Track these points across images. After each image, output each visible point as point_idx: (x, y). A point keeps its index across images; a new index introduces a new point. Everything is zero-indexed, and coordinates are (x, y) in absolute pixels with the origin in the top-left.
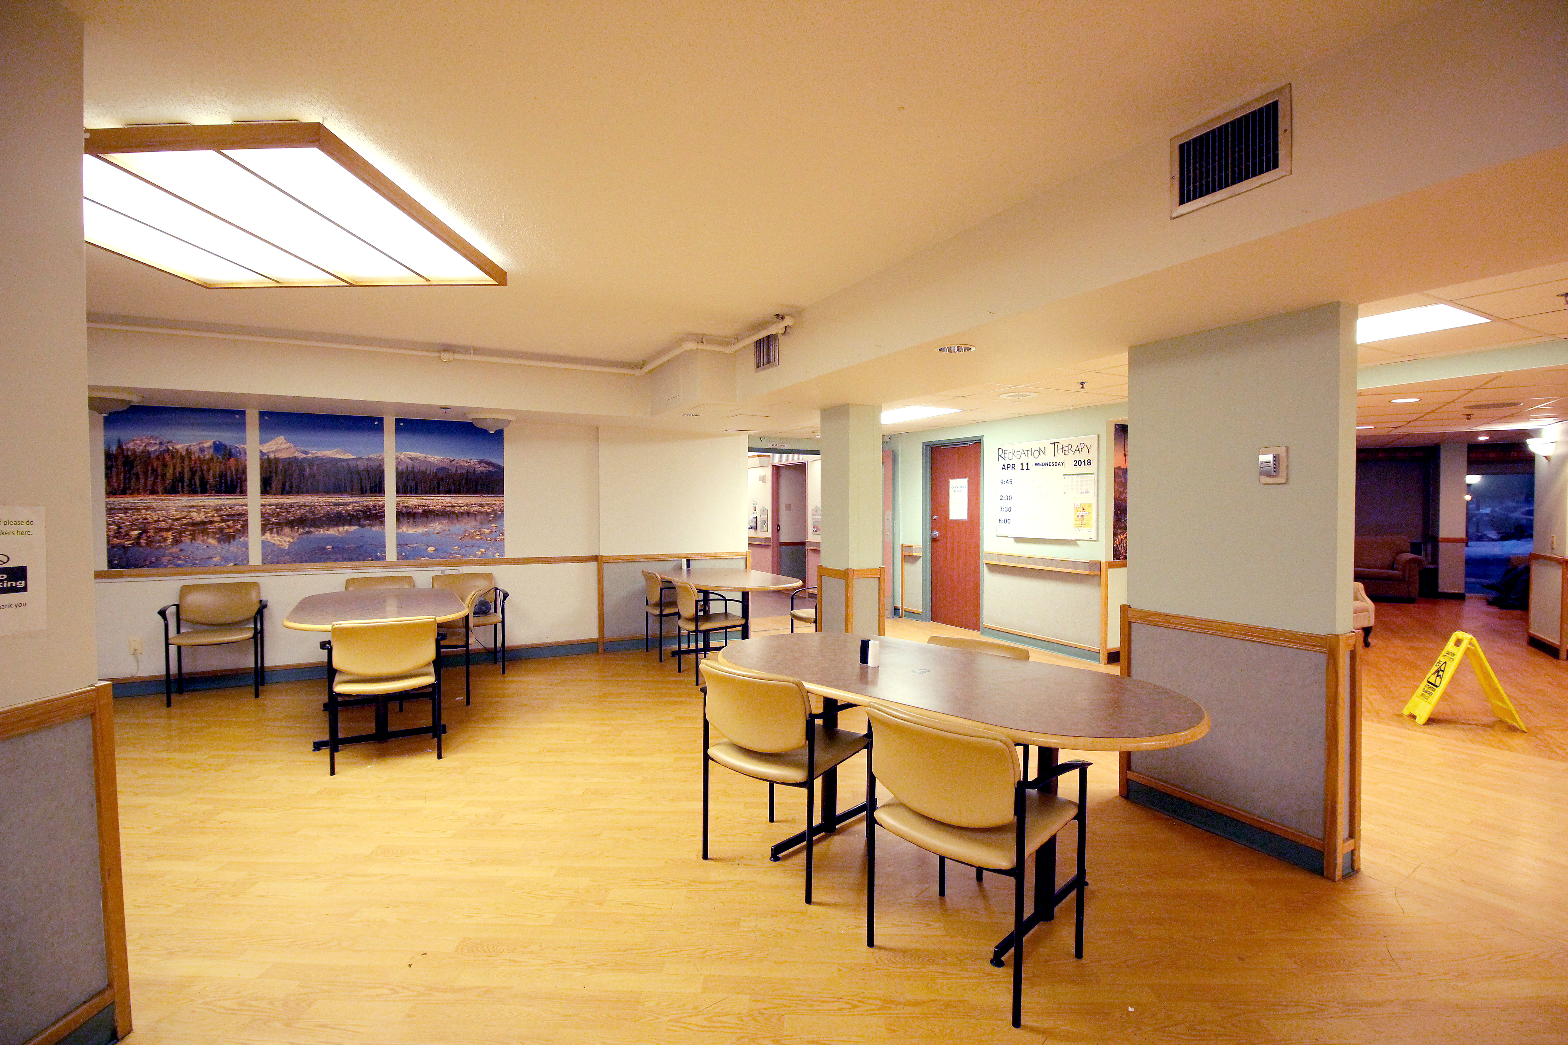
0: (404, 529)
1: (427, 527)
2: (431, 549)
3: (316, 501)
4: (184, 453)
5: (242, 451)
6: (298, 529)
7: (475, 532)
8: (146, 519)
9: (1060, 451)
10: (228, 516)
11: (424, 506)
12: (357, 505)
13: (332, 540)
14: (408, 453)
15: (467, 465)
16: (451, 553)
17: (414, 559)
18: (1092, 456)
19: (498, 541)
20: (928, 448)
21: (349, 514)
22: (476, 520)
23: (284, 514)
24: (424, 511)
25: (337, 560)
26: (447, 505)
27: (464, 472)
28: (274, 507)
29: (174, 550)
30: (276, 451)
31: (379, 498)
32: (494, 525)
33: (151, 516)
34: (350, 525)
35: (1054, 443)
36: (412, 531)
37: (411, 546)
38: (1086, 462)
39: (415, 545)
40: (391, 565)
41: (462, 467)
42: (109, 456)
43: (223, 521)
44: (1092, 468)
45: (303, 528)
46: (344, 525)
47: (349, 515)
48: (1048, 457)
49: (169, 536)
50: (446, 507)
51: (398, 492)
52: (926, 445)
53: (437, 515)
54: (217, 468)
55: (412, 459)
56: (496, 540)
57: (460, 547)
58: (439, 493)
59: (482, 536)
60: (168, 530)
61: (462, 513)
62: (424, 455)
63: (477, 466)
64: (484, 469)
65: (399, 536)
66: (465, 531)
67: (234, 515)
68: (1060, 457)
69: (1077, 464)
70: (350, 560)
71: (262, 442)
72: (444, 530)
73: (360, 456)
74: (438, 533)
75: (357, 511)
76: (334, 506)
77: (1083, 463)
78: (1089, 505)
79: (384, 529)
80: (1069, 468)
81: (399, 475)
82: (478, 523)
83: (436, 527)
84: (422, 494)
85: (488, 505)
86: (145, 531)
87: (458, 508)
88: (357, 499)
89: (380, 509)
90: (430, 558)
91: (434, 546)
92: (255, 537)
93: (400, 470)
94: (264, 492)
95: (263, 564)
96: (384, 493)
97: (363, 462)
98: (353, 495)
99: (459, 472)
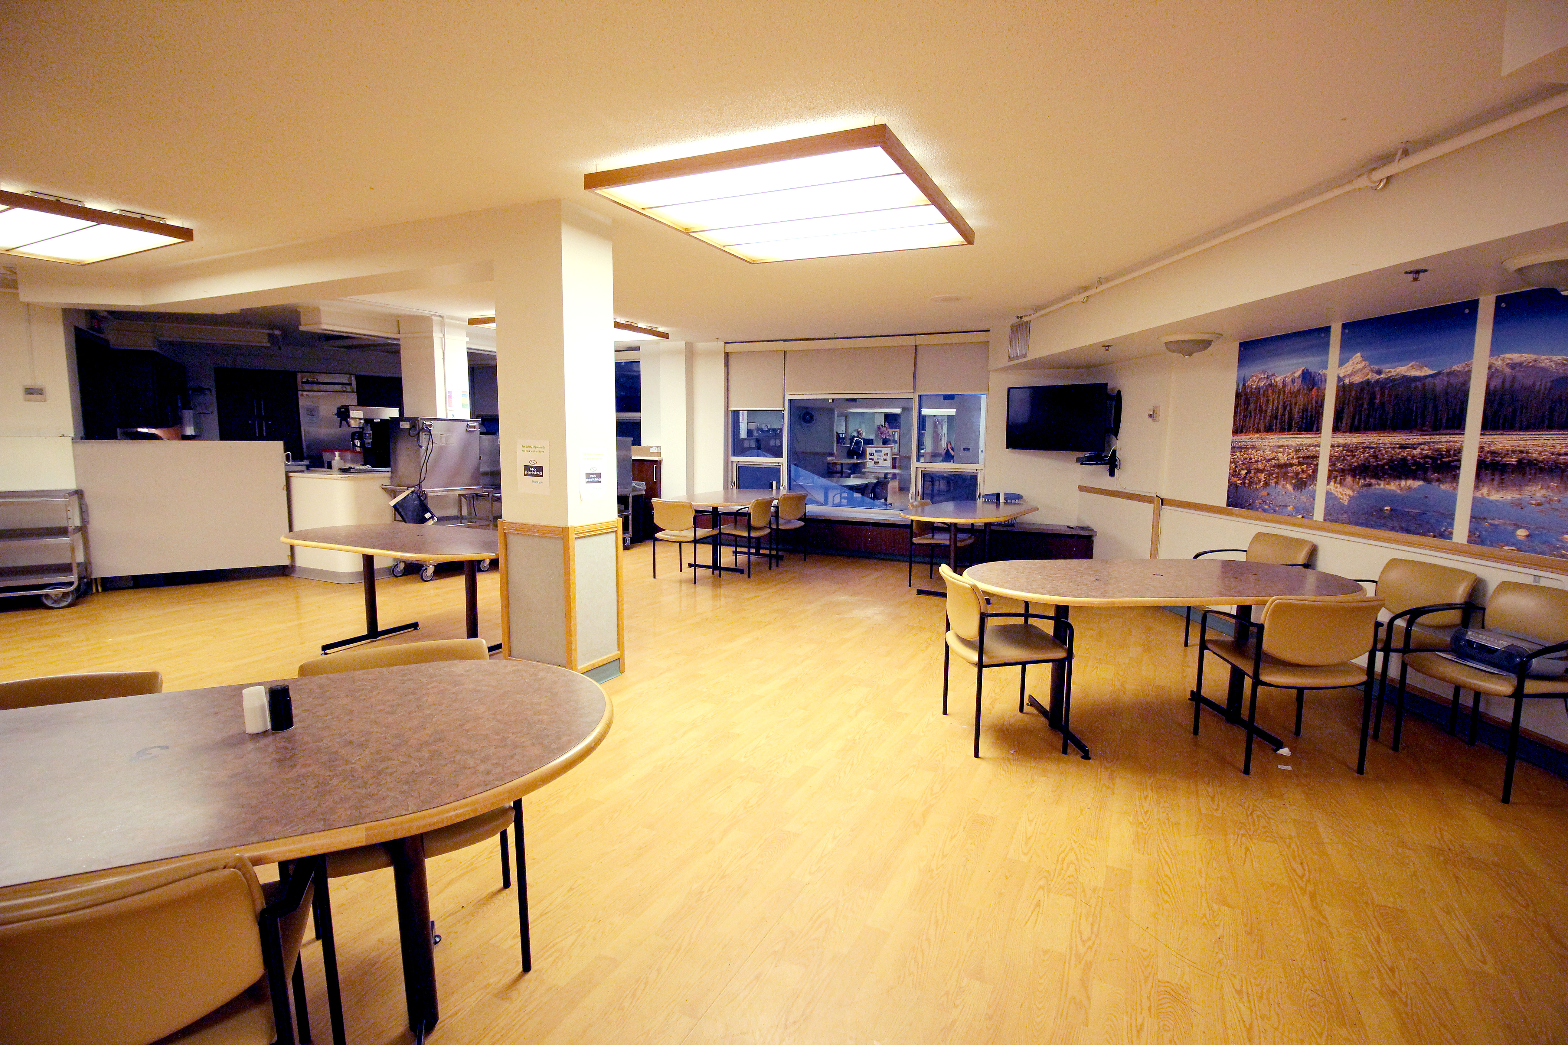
0: (1485, 491)
1: (1520, 491)
2: (1521, 533)
3: (1381, 441)
4: (1281, 385)
5: (1323, 378)
6: (1359, 479)
8: (1251, 459)
10: (1303, 458)
11: (1521, 452)
12: (1426, 447)
13: (1390, 498)
14: (1508, 356)
16: (1555, 547)
17: (1492, 546)
21: (1415, 461)
23: (1348, 458)
24: (1520, 461)
25: (1393, 529)
26: (1563, 451)
28: (1341, 448)
29: (1264, 493)
30: (1351, 374)
31: (1457, 438)
33: (1254, 455)
34: (1414, 479)
36: (1495, 496)
37: (1492, 522)
39: (1496, 522)
40: (1458, 550)
42: (1238, 395)
43: (1300, 464)
45: (1364, 479)
46: (1407, 478)
47: (1416, 463)
49: (1262, 476)
50: (1559, 455)
51: (1484, 427)
53: (1541, 470)
54: (1301, 400)
55: (1513, 366)
58: (1550, 427)
60: (1262, 471)
62: (1533, 357)
65: (1477, 503)
67: (1308, 457)
70: (1408, 531)
71: (1342, 363)
72: (1550, 501)
73: (1440, 370)
74: (1539, 505)
75: (1426, 456)
76: (1400, 448)
79: (1455, 489)
83: (1537, 491)
84: (1521, 429)
86: (1249, 472)
88: (1427, 438)
89: (1455, 455)
90: (1519, 550)
91: (1527, 529)
92: (1322, 486)
93: (1492, 388)
94: (1336, 429)
95: (1325, 520)
96: (1464, 429)
97: (1442, 380)
98: (1423, 432)
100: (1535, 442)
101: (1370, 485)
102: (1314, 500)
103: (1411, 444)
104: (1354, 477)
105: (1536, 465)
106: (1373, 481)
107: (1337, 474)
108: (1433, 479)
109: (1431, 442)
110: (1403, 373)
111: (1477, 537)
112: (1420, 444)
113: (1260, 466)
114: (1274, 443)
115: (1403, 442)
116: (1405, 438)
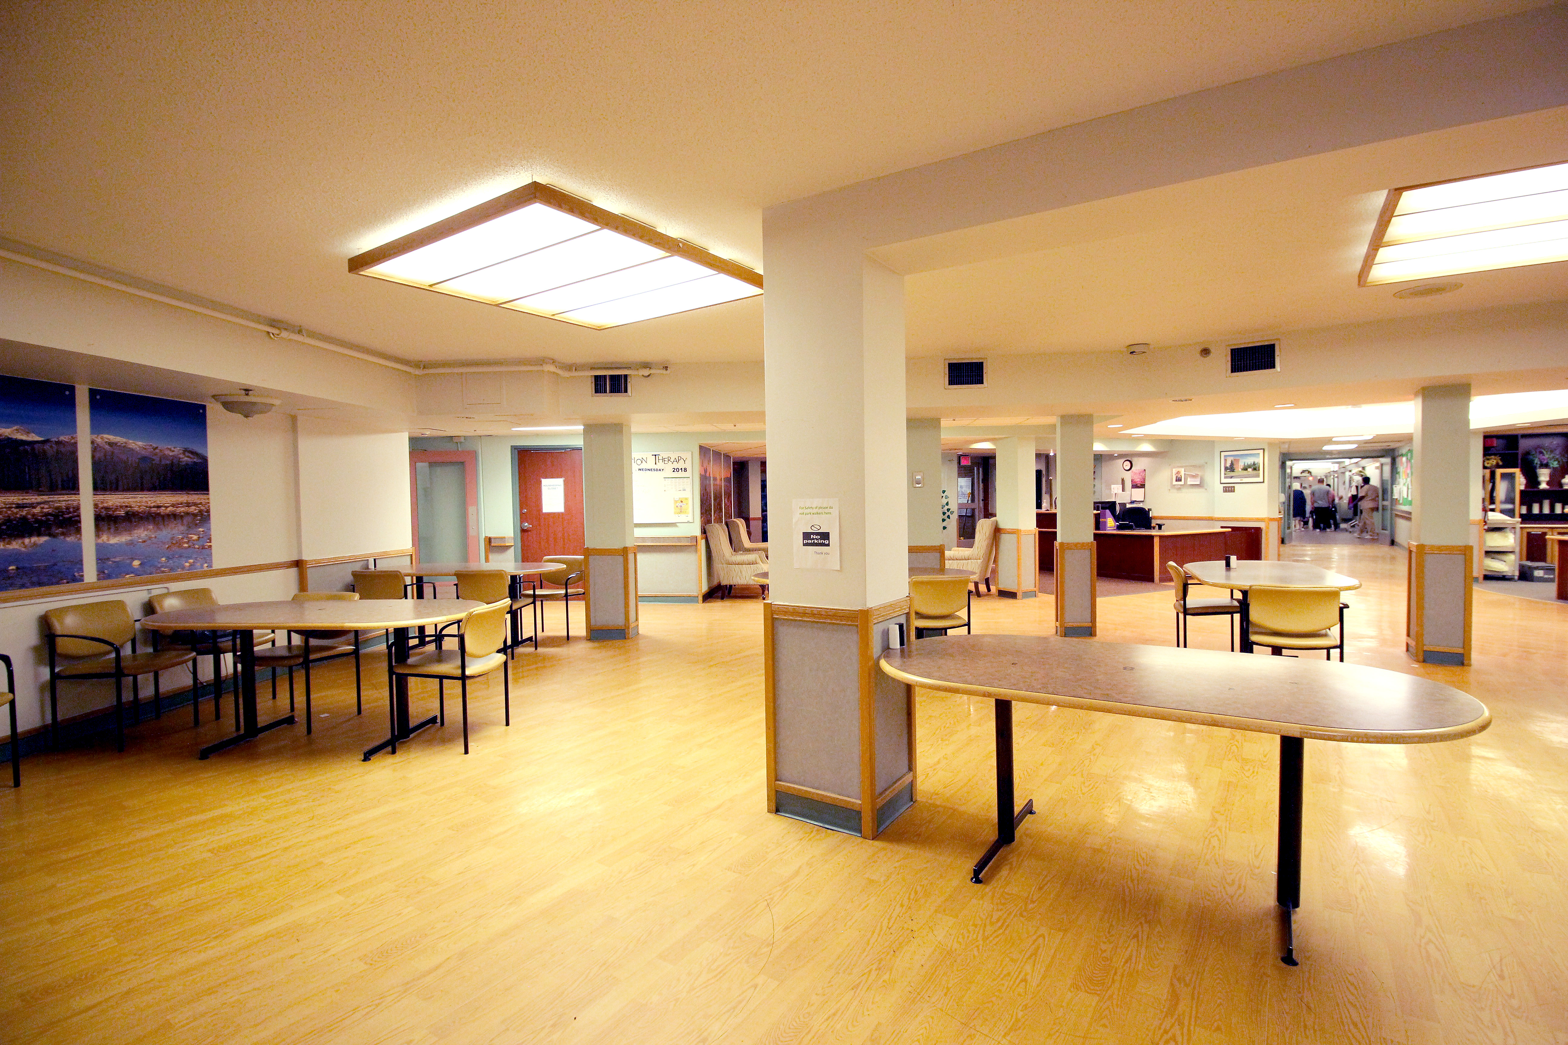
0: (104, 538)
1: (130, 534)
2: (136, 563)
7: (182, 538)
9: (661, 461)
11: (127, 507)
12: (46, 506)
14: (105, 436)
15: (171, 454)
17: (117, 577)
18: (688, 465)
19: (205, 549)
20: (516, 450)
21: (36, 519)
22: (182, 525)
24: (127, 513)
25: (23, 586)
26: (152, 505)
27: (168, 462)
31: (73, 497)
32: (201, 529)
34: (39, 535)
35: (655, 455)
36: (114, 540)
38: (683, 470)
39: (117, 559)
40: (91, 588)
41: (165, 457)
44: (688, 474)
46: (30, 535)
47: (37, 521)
48: (651, 464)
50: (151, 507)
51: (95, 488)
52: (514, 448)
53: (141, 518)
55: (111, 444)
56: (203, 548)
57: (168, 558)
58: (142, 490)
59: (190, 544)
61: (168, 515)
62: (124, 440)
63: (182, 456)
64: (188, 459)
66: (172, 538)
68: (660, 465)
69: (675, 470)
70: (40, 584)
72: (150, 538)
73: (49, 437)
74: (144, 542)
75: (46, 515)
76: (16, 508)
77: (680, 470)
78: (687, 499)
79: (80, 539)
80: (668, 472)
81: (97, 465)
82: (186, 528)
83: (141, 533)
84: (123, 490)
85: (195, 504)
87: (164, 508)
88: (46, 498)
89: (74, 512)
91: (139, 559)
93: (97, 458)
96: (78, 489)
97: (51, 447)
98: (40, 493)
99: (163, 462)
100: (135, 500)
103: (29, 503)
105: (138, 515)
108: (58, 533)
109: (50, 501)
110: (7, 434)
111: (103, 574)
112: (43, 503)
115: (20, 502)
116: (22, 498)
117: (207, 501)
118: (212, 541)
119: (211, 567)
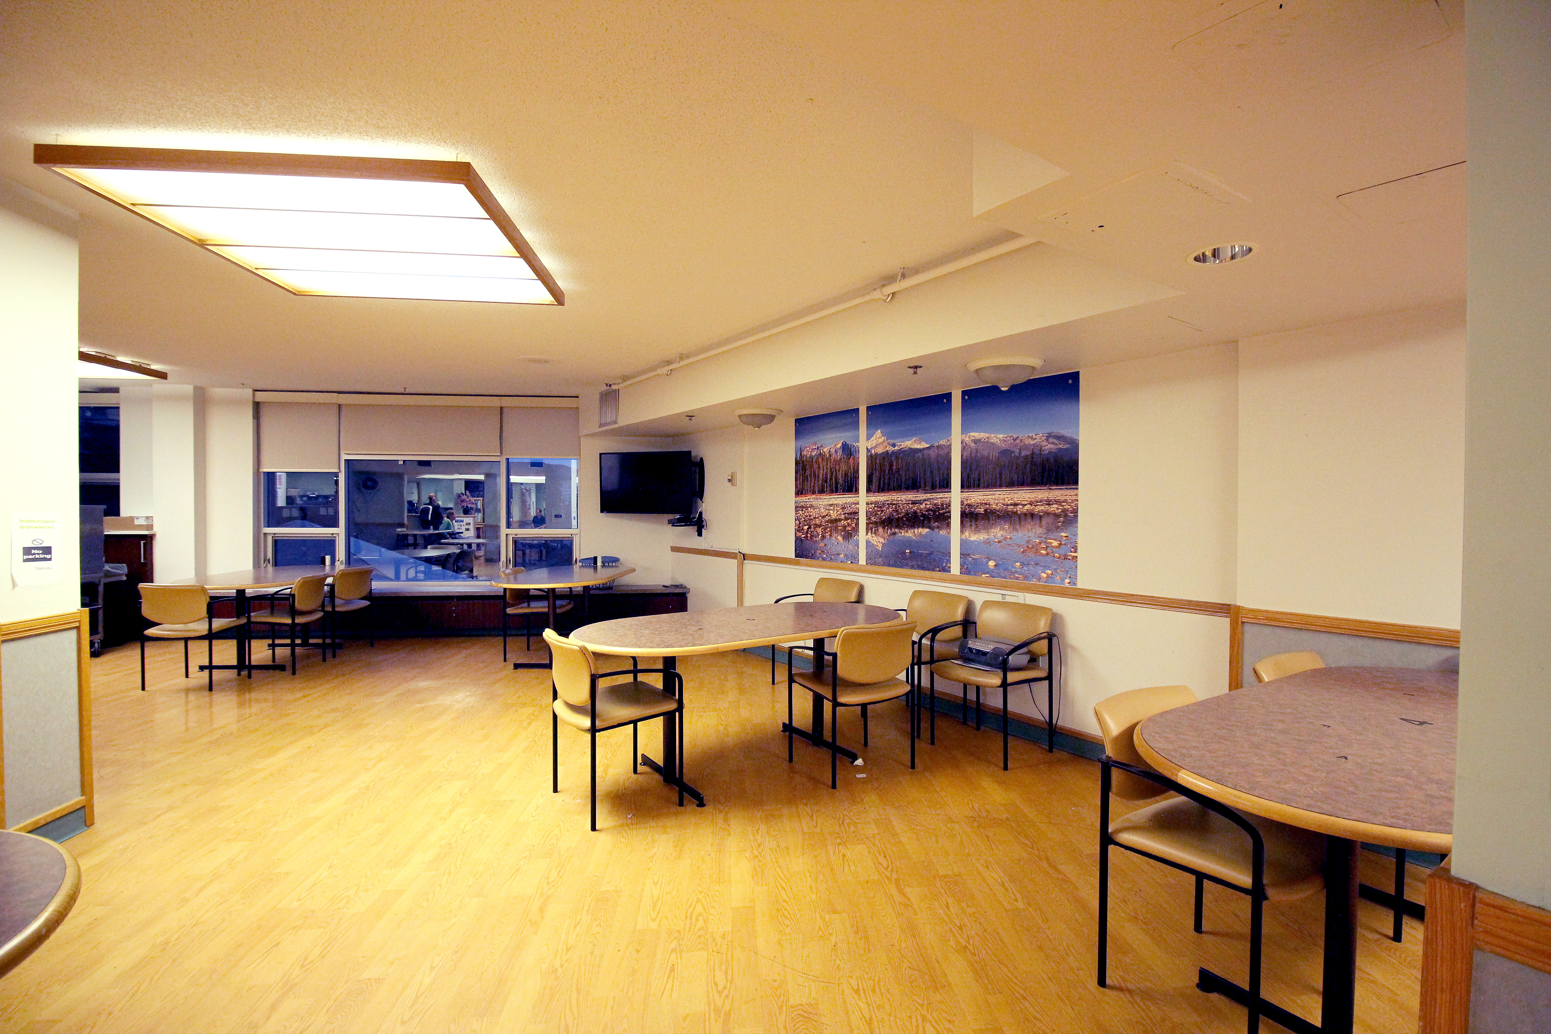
1: (988, 533)
2: (992, 564)
3: (899, 499)
4: (828, 455)
5: (857, 449)
7: (1040, 543)
8: (810, 516)
11: (986, 504)
12: (928, 503)
13: (908, 543)
14: (972, 434)
15: (1032, 442)
16: (1012, 572)
17: (975, 575)
21: (922, 513)
22: (1041, 526)
23: (879, 513)
24: (985, 511)
25: (912, 567)
26: (1009, 502)
27: (1029, 453)
28: (873, 505)
29: (822, 544)
30: (876, 447)
31: (946, 495)
32: (1064, 534)
33: (813, 513)
34: (923, 527)
36: (974, 538)
37: (973, 557)
39: (976, 557)
40: (954, 580)
41: (1026, 447)
42: (797, 463)
43: (846, 519)
46: (918, 527)
47: (923, 515)
49: (819, 530)
50: (1008, 505)
51: (962, 487)
53: (999, 516)
54: (843, 467)
55: (976, 441)
56: (1066, 558)
57: (1023, 564)
58: (1001, 486)
60: (820, 526)
61: (1025, 514)
62: (986, 435)
63: (1044, 443)
64: (1052, 446)
65: (963, 543)
66: (1028, 542)
67: (851, 513)
70: (923, 568)
71: (868, 437)
72: (1006, 538)
74: (999, 542)
75: (929, 510)
76: (912, 504)
79: (949, 533)
81: (964, 464)
82: (1044, 531)
84: (984, 488)
85: (1058, 502)
86: (810, 528)
87: (1021, 507)
88: (928, 496)
92: (863, 536)
93: (964, 458)
94: (869, 490)
95: (867, 564)
96: (950, 488)
97: (934, 451)
98: (925, 491)
99: (1023, 453)
100: (993, 497)
101: (894, 534)
102: (858, 548)
103: (918, 500)
104: (884, 528)
105: (995, 513)
106: (897, 530)
107: (872, 526)
109: (931, 499)
110: (909, 446)
111: (966, 570)
112: (925, 500)
113: (818, 522)
114: (826, 502)
115: (914, 499)
116: (915, 496)
117: (1074, 498)
118: (1079, 550)
119: (1075, 584)
